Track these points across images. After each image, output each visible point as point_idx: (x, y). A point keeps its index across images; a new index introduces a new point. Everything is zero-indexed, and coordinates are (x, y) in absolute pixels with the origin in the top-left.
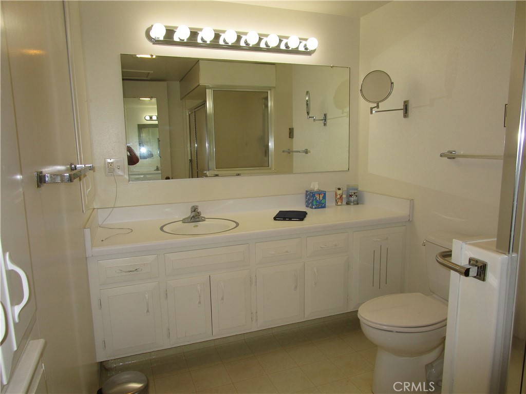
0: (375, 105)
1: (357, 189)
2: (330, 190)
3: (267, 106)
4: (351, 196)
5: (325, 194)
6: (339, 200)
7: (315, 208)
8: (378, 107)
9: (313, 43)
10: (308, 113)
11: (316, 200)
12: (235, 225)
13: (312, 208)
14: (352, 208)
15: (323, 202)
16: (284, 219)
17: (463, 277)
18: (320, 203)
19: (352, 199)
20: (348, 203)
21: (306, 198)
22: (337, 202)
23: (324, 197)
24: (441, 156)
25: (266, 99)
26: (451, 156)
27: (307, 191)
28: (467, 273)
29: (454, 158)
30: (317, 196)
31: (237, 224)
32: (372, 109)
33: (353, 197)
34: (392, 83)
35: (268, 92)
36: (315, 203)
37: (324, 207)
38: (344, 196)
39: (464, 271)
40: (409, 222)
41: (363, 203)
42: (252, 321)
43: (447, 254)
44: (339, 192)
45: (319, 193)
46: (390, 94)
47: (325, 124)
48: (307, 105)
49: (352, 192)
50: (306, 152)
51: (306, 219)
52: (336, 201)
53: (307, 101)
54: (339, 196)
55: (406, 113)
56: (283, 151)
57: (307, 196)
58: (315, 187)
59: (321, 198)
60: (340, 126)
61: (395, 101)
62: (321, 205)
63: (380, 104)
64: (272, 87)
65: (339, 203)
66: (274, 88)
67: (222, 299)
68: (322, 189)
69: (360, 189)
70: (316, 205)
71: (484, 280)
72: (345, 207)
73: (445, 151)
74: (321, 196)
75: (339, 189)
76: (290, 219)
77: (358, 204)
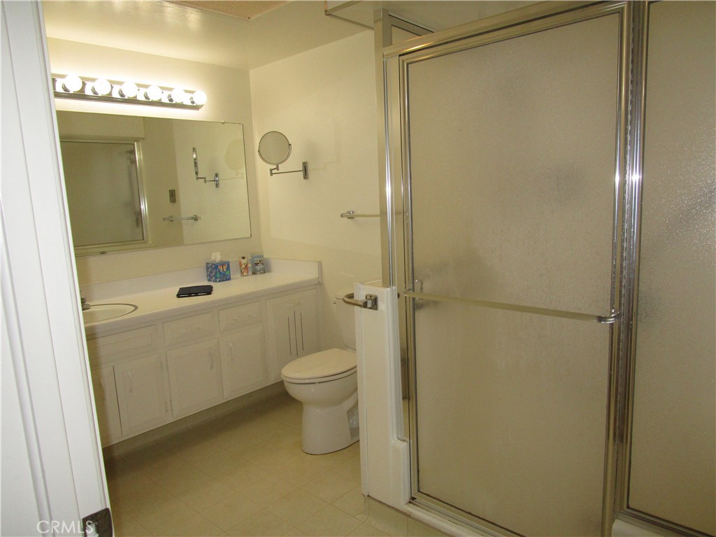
0: (275, 167)
1: (262, 256)
2: (233, 259)
3: (134, 162)
4: (257, 264)
5: (228, 264)
6: (244, 270)
7: (219, 281)
8: (277, 168)
9: (201, 97)
10: (197, 173)
11: (219, 272)
12: (133, 308)
13: (216, 281)
14: (259, 277)
15: (227, 273)
16: (190, 295)
17: (363, 309)
18: (224, 275)
19: (258, 268)
20: (254, 273)
21: (207, 272)
22: (242, 273)
23: (228, 268)
24: (342, 216)
25: (133, 152)
26: (351, 216)
27: (207, 264)
28: (365, 305)
29: (352, 218)
30: (221, 268)
31: (136, 308)
32: (271, 170)
33: (259, 266)
34: (290, 145)
35: (134, 144)
36: (218, 275)
37: (229, 279)
38: (250, 265)
39: (362, 304)
40: (319, 284)
41: (269, 271)
42: (167, 411)
43: (351, 296)
44: (244, 261)
45: (223, 264)
46: (288, 156)
47: (217, 185)
48: (195, 163)
49: (257, 260)
50: (196, 219)
51: (213, 292)
52: (241, 271)
53: (195, 159)
54: (244, 266)
55: (306, 174)
56: (164, 219)
57: (208, 268)
58: (217, 257)
59: (225, 270)
60: (236, 187)
61: (294, 163)
62: (225, 278)
63: (279, 165)
64: (140, 138)
65: (245, 274)
66: (143, 139)
67: (131, 391)
68: (226, 260)
69: (265, 256)
70: (220, 277)
71: (377, 309)
72: (252, 278)
73: (344, 211)
74: (225, 267)
75: (244, 258)
76: (196, 295)
77: (265, 272)
